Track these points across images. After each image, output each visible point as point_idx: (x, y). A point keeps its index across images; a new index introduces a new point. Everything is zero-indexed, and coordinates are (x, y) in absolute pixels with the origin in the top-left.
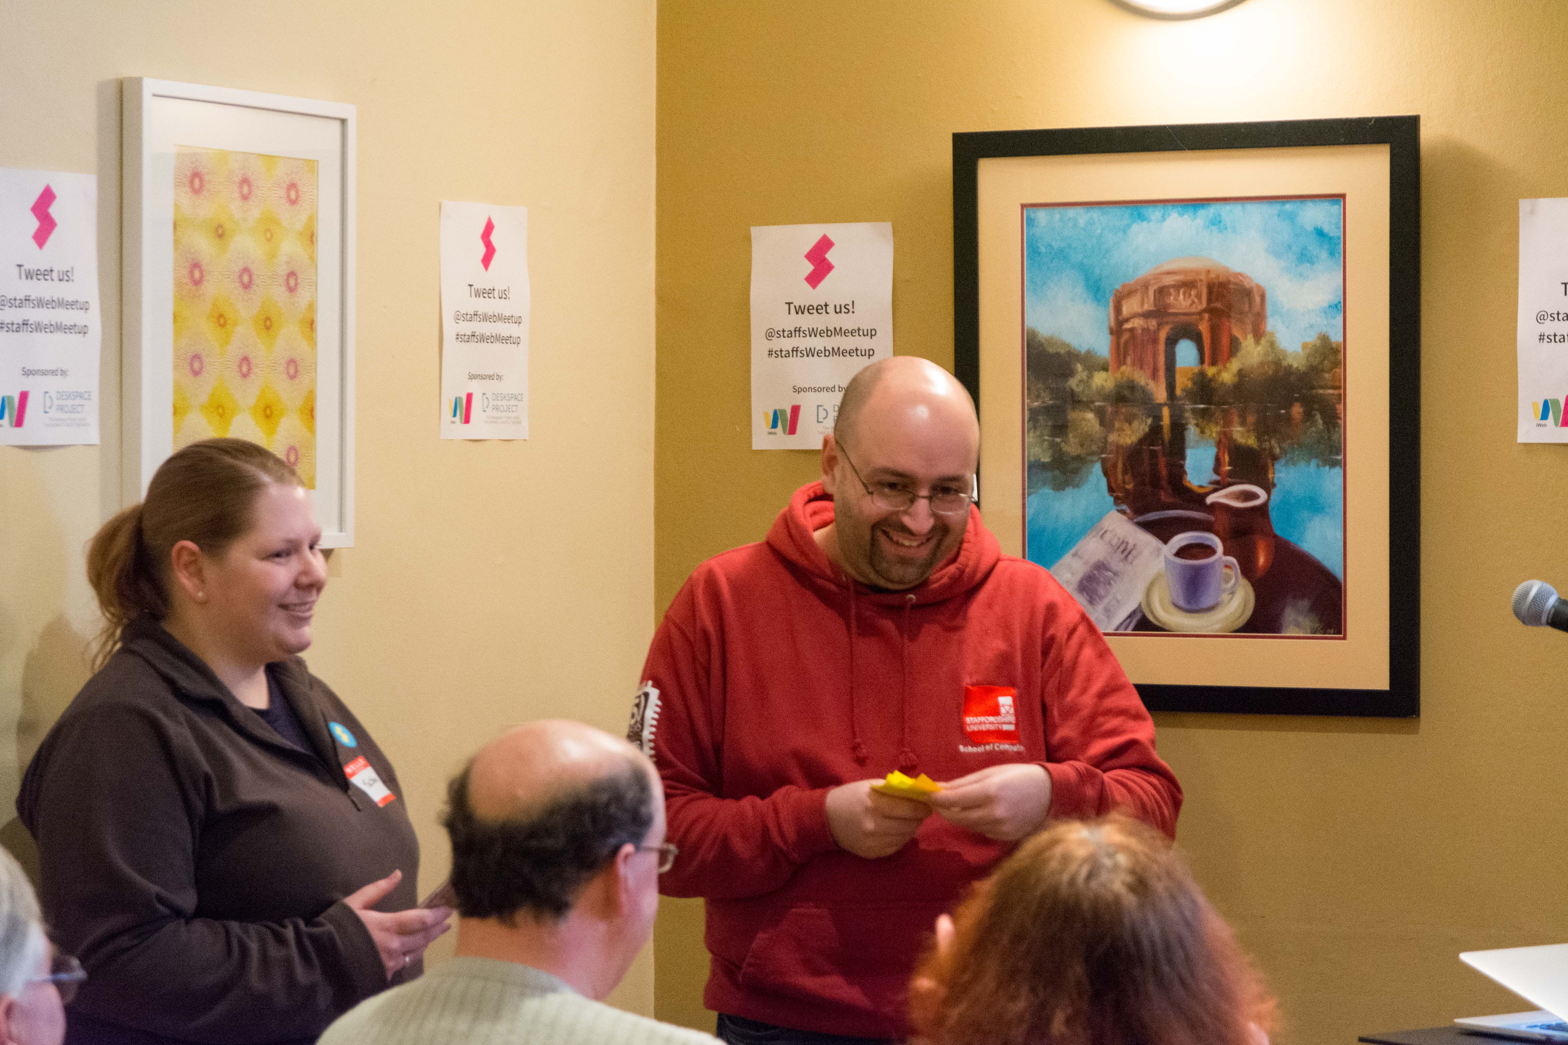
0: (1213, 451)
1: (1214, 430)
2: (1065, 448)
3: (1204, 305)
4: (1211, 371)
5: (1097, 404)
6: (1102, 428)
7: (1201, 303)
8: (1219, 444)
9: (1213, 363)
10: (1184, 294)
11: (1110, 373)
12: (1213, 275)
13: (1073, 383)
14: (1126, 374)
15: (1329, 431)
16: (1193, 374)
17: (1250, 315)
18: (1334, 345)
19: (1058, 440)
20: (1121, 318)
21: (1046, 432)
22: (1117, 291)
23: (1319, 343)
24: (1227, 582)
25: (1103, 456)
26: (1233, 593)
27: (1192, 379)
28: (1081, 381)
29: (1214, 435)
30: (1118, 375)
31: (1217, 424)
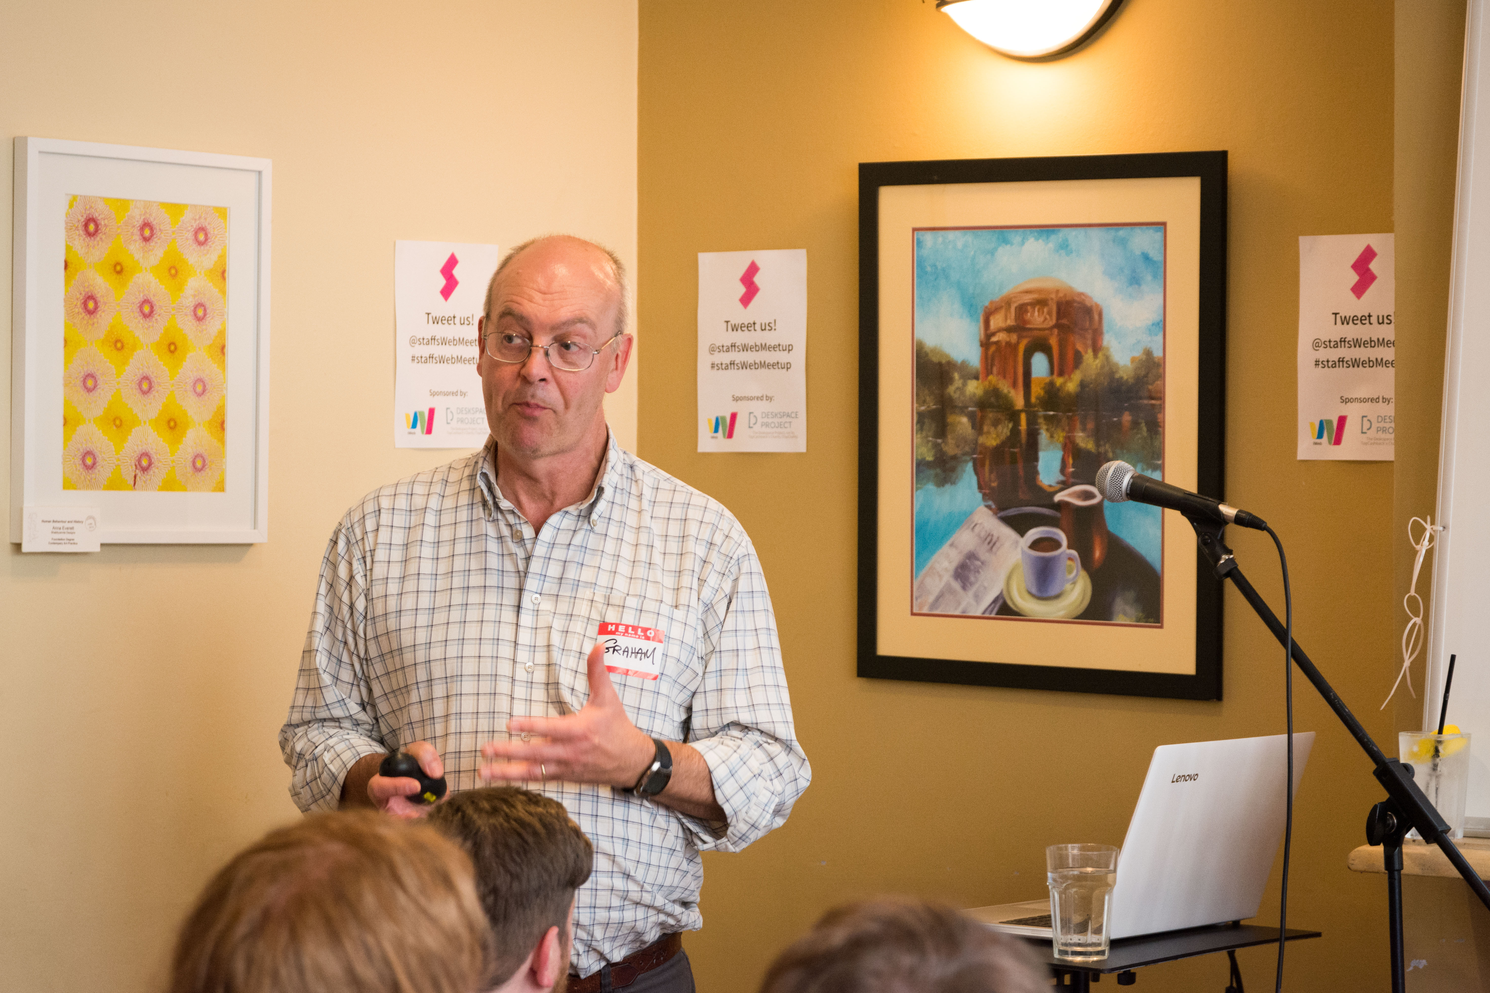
0: (1059, 454)
1: (1061, 436)
2: (945, 448)
3: (1054, 321)
4: (1059, 381)
5: (970, 409)
6: (973, 431)
7: (1051, 319)
8: (1065, 447)
9: (1061, 374)
10: (1039, 311)
11: (980, 381)
12: (1061, 295)
13: (951, 390)
14: (993, 382)
15: (1152, 438)
16: (1046, 384)
17: (1090, 331)
18: (1156, 360)
19: (939, 441)
20: (989, 332)
21: (930, 434)
22: (986, 307)
23: (1144, 357)
24: (1070, 572)
25: (975, 456)
26: (1074, 583)
27: (1044, 388)
28: (958, 388)
29: (1061, 439)
30: (987, 383)
31: (1063, 430)
